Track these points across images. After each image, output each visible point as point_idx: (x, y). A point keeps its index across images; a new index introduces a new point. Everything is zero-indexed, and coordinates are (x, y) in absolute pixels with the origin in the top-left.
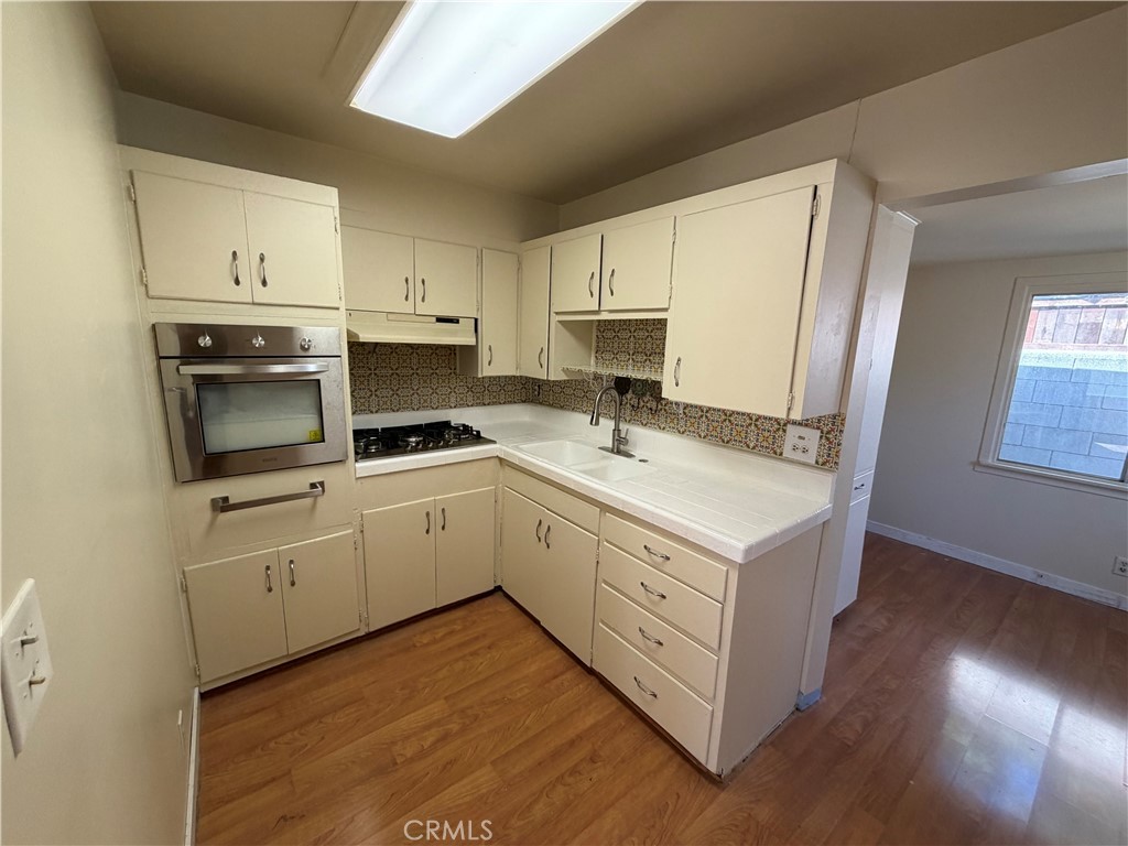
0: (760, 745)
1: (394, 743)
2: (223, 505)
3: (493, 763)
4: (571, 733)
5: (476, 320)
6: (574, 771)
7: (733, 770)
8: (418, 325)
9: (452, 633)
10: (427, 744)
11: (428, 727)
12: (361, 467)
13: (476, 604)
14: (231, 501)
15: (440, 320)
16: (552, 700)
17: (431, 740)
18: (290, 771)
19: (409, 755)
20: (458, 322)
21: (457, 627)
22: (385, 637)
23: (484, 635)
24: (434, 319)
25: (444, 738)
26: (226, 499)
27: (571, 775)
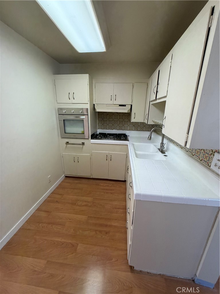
0: (160, 275)
1: (78, 200)
2: (67, 143)
3: (89, 217)
4: (109, 223)
5: (131, 105)
6: (100, 232)
7: (141, 271)
8: (115, 107)
9: (108, 186)
10: (83, 204)
11: (86, 202)
12: (92, 141)
13: (118, 182)
14: (69, 143)
15: (120, 105)
16: (112, 213)
17: (84, 204)
18: (63, 195)
19: (79, 204)
20: (125, 106)
21: (110, 185)
22: (95, 180)
23: (114, 190)
24: (118, 105)
25: (86, 205)
26: (68, 142)
27: (99, 232)
